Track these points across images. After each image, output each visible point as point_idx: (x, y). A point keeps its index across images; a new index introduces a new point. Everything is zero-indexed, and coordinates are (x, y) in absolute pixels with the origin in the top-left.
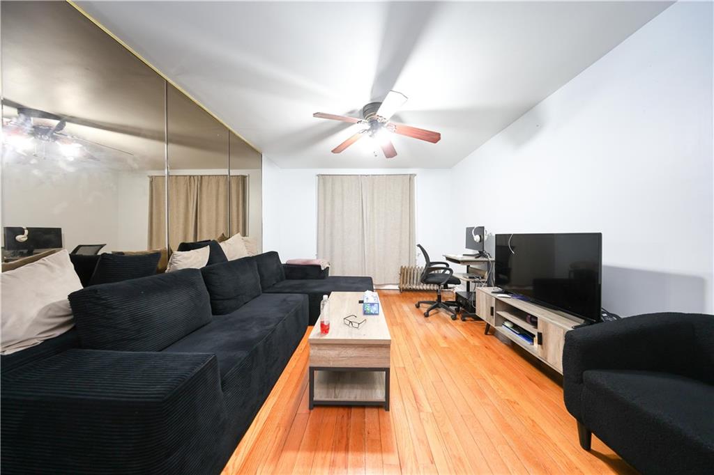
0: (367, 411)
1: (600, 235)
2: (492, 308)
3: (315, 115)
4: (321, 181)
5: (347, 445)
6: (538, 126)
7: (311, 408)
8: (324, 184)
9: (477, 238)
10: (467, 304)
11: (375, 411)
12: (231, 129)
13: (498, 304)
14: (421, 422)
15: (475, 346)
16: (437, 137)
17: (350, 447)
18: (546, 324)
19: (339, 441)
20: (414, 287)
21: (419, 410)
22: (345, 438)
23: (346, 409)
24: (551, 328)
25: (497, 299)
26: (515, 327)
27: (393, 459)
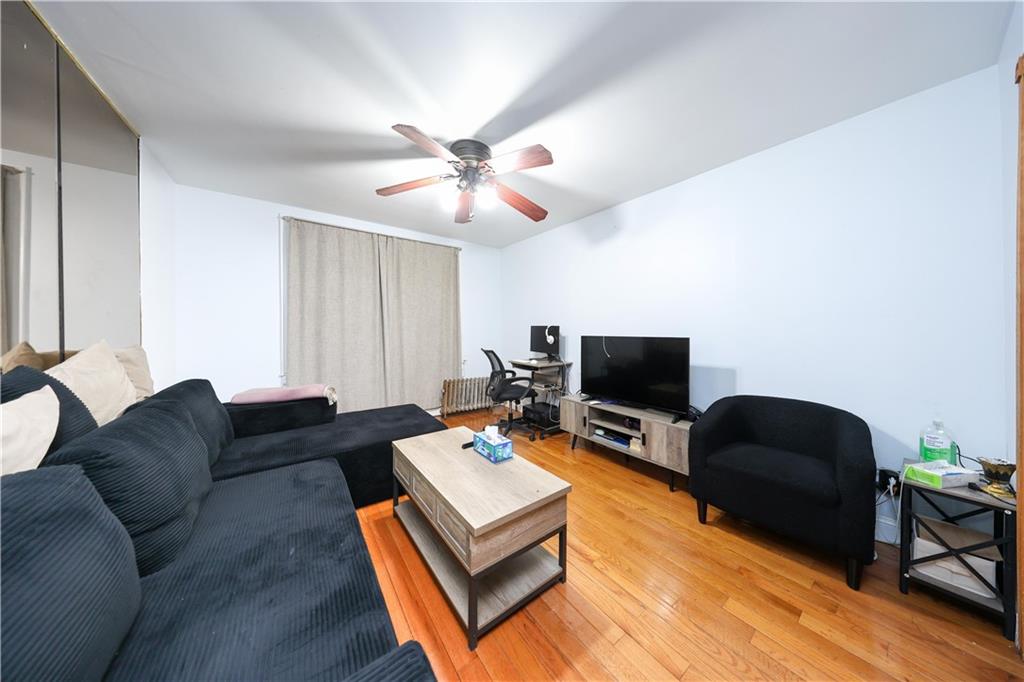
0: (545, 597)
1: (687, 340)
2: (585, 418)
3: (397, 127)
4: (294, 232)
5: (563, 657)
6: (614, 228)
7: (472, 646)
8: (301, 238)
9: (550, 339)
10: (542, 418)
11: (552, 591)
12: (62, 42)
13: (592, 412)
14: (603, 573)
15: (575, 465)
16: (540, 215)
17: (568, 656)
18: (649, 425)
19: (550, 660)
20: (462, 408)
21: (591, 562)
22: (553, 650)
23: (520, 613)
24: (655, 427)
25: (590, 407)
26: (608, 432)
27: (615, 632)
